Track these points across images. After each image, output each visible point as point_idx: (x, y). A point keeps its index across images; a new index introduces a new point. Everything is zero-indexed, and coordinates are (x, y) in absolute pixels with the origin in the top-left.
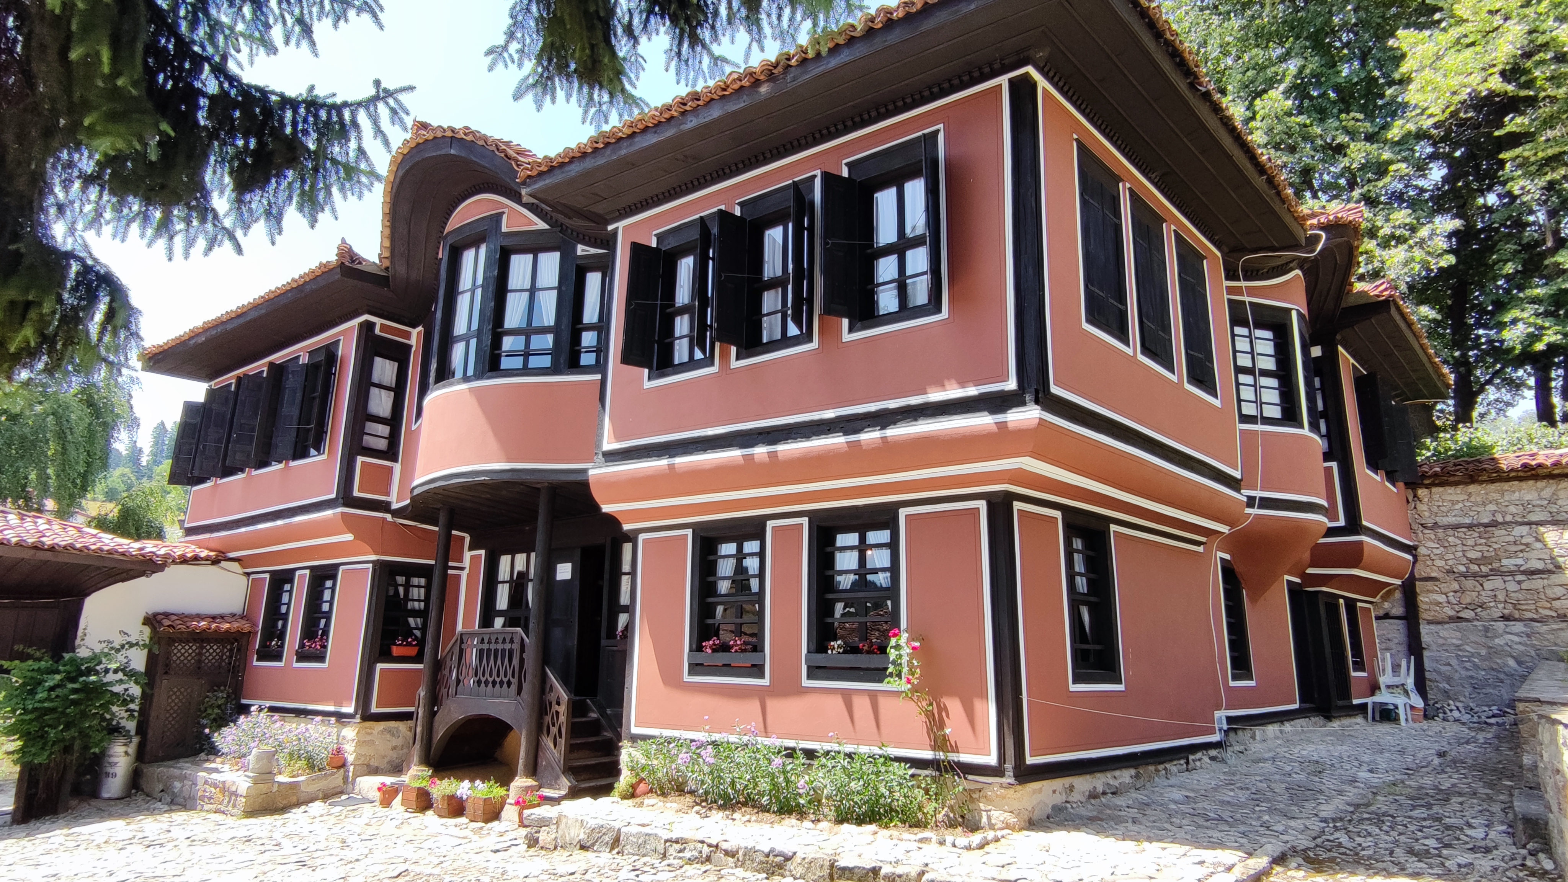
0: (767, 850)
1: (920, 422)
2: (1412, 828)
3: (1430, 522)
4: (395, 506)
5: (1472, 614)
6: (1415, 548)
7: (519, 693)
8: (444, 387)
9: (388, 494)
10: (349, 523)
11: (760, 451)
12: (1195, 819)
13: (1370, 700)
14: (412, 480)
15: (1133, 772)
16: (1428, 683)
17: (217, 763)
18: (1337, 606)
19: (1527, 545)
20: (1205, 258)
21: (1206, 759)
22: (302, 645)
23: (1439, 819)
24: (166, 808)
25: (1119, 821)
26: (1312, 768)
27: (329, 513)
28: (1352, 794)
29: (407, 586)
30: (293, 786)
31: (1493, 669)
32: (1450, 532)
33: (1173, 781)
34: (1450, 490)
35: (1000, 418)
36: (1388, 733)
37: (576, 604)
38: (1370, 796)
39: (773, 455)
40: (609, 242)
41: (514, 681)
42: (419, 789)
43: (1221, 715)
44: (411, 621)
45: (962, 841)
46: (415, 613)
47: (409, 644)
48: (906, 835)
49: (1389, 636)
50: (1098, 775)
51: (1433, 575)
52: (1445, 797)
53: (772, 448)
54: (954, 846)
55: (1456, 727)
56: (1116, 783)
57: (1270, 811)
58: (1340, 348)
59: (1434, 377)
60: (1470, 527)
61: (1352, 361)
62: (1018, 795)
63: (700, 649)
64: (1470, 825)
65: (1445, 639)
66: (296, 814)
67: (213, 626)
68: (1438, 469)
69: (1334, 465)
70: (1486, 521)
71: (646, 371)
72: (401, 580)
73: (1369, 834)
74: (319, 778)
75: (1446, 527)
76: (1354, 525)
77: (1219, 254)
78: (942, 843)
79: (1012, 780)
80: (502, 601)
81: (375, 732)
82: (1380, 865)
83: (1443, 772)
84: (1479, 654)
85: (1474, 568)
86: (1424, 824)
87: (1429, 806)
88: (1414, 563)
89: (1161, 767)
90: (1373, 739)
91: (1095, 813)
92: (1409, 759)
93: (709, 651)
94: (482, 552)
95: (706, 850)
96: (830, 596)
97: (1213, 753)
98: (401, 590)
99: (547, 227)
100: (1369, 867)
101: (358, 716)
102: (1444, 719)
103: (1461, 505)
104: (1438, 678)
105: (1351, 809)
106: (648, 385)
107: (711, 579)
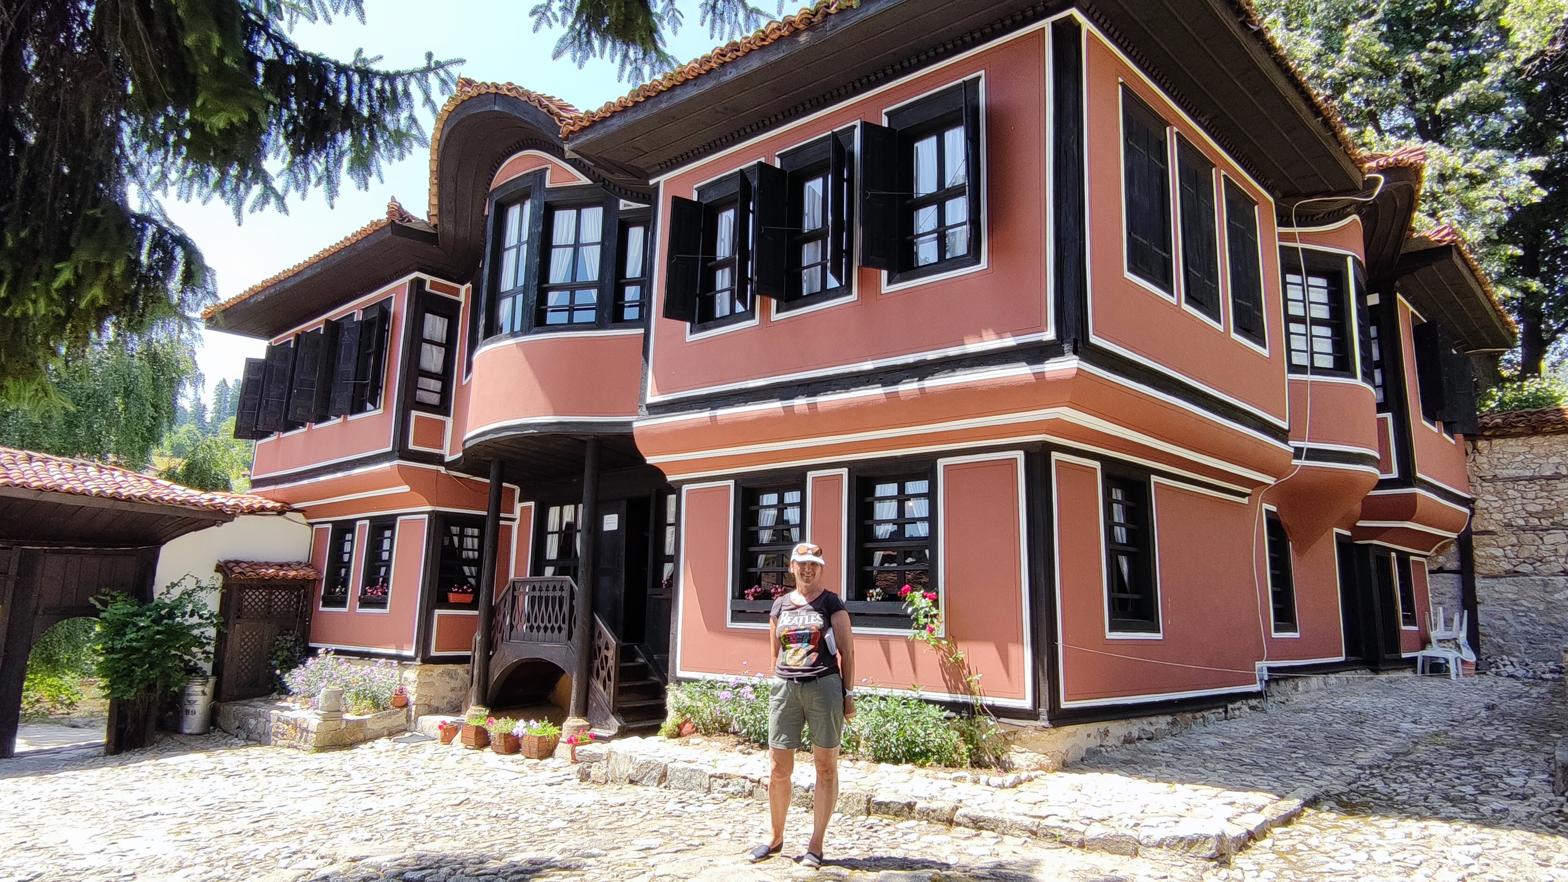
0: (806, 786)
1: (958, 373)
2: (1449, 775)
3: (1489, 475)
4: (448, 459)
5: (1530, 568)
6: (1473, 501)
7: (570, 637)
8: (492, 342)
9: (441, 447)
10: (406, 476)
11: (800, 403)
12: (1230, 764)
13: (1419, 654)
14: (464, 434)
15: (1169, 719)
16: (1481, 637)
17: (288, 702)
18: (1388, 560)
20: (1257, 203)
21: (1245, 708)
22: (364, 592)
23: (1479, 768)
24: (243, 743)
25: (1153, 764)
26: (1354, 719)
27: (386, 465)
28: (1392, 743)
29: (462, 536)
30: (360, 724)
31: (1552, 625)
32: (1510, 485)
33: (1210, 728)
34: (1512, 442)
35: (1037, 368)
36: (1436, 687)
37: (623, 554)
38: (1410, 745)
39: (812, 407)
40: (651, 196)
41: (565, 627)
42: (477, 727)
43: (1262, 665)
44: (466, 569)
45: (996, 780)
46: (470, 562)
47: (465, 592)
48: (941, 774)
49: (1442, 590)
50: (1134, 721)
51: (1491, 528)
52: (1488, 747)
53: (812, 400)
54: (988, 784)
55: (1509, 682)
56: (1152, 729)
57: (1306, 758)
58: (1399, 296)
59: (1498, 325)
60: (1531, 479)
61: (1411, 309)
62: (1053, 737)
63: (742, 596)
64: (1509, 774)
65: (1500, 593)
66: (364, 749)
67: (281, 573)
68: (1499, 420)
69: (1389, 416)
70: (1548, 473)
71: (688, 324)
72: (455, 530)
73: (1406, 781)
74: (383, 717)
75: (1506, 480)
76: (1407, 477)
77: (1271, 199)
78: (976, 782)
79: (1046, 724)
80: (552, 551)
81: (435, 674)
82: (1414, 810)
83: (1490, 724)
84: (1537, 609)
85: (1536, 521)
86: (1463, 772)
87: (1470, 756)
88: (1471, 516)
89: (1198, 715)
90: (1421, 692)
91: (1129, 757)
92: (1455, 711)
93: (751, 598)
94: (532, 504)
95: (748, 785)
96: (870, 545)
97: (1253, 702)
98: (456, 539)
99: (590, 182)
100: (1402, 811)
101: (419, 659)
102: (1497, 674)
103: (1522, 457)
104: (1492, 633)
105: (1390, 757)
106: (690, 338)
107: (753, 529)
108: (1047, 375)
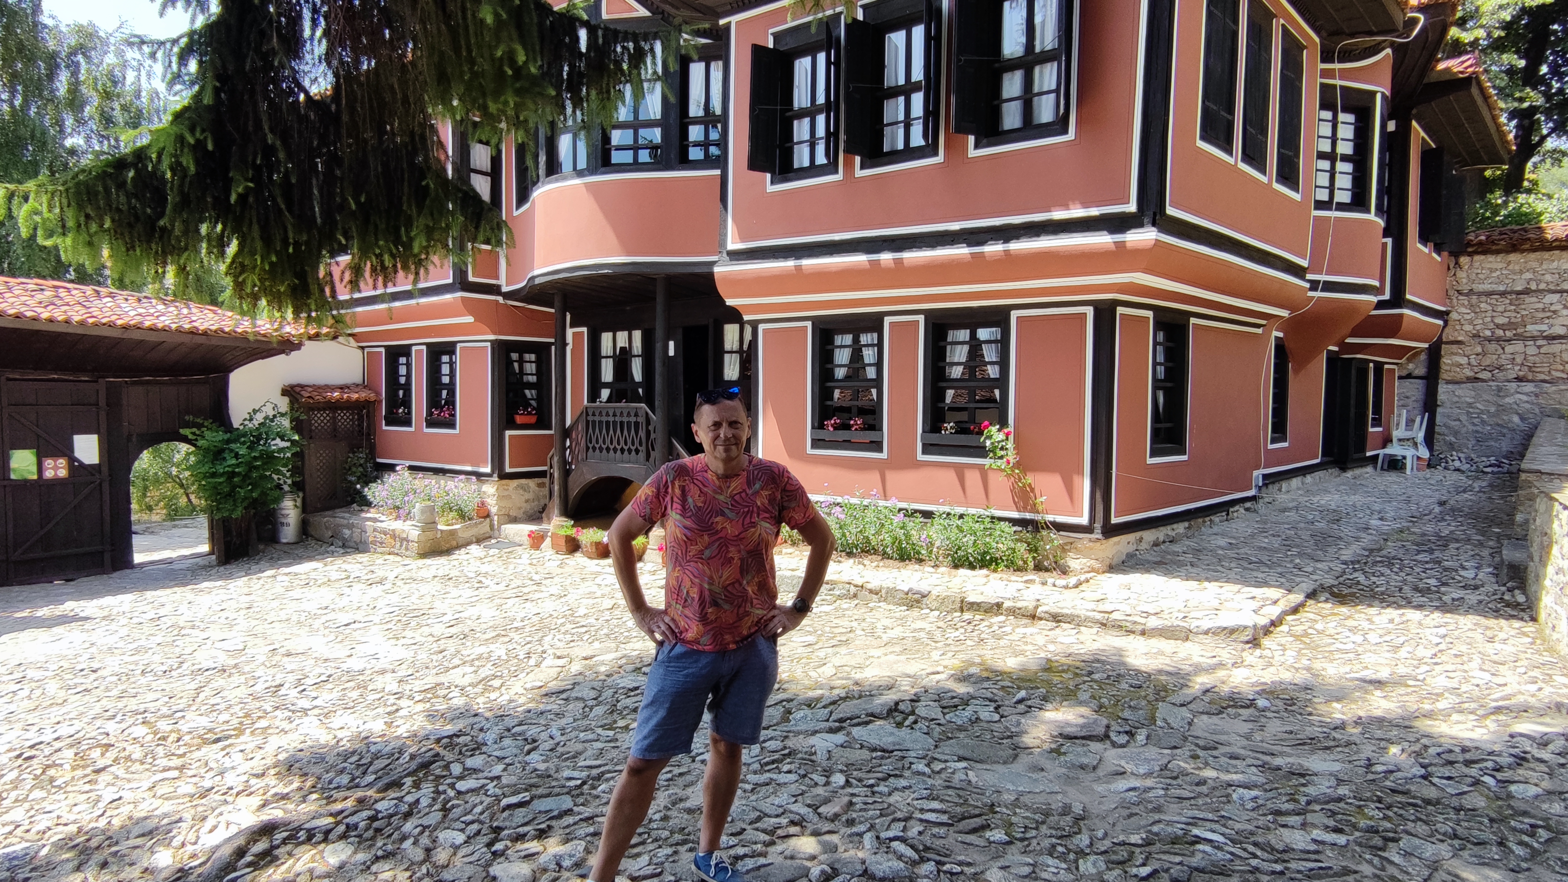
0: (906, 590)
1: (1042, 238)
2: (1417, 570)
3: (1465, 289)
4: (505, 289)
5: (1490, 375)
6: (1447, 313)
7: (648, 459)
8: (557, 180)
9: (497, 277)
10: (470, 307)
11: (886, 257)
12: (1241, 562)
13: (1381, 452)
14: (532, 269)
15: (1186, 524)
16: (1436, 436)
17: (372, 514)
18: (1366, 371)
19: (1554, 312)
20: (1306, 47)
21: (1242, 510)
22: (430, 413)
23: (1439, 563)
24: (342, 551)
25: (1181, 564)
26: (1331, 516)
27: (448, 297)
28: (1367, 540)
29: (521, 361)
30: (453, 533)
31: (1498, 425)
32: (1484, 298)
33: (1215, 529)
34: (1491, 258)
35: (1119, 237)
36: (1394, 482)
37: (681, 378)
38: (1382, 542)
39: (898, 262)
40: (721, 36)
41: (643, 449)
42: (567, 536)
43: (1258, 474)
44: (527, 392)
45: (1061, 582)
46: (530, 386)
47: (529, 413)
48: (1013, 578)
49: (1408, 394)
50: (1161, 528)
51: (1460, 339)
52: (1444, 542)
53: (898, 255)
54: (1054, 585)
55: (1456, 476)
56: (1173, 534)
57: (1300, 555)
58: (1414, 123)
59: (1498, 144)
60: (1503, 294)
61: (1422, 134)
62: (1103, 547)
63: (821, 426)
64: (1464, 568)
65: (1459, 397)
66: (460, 555)
67: (345, 396)
68: (1483, 238)
69: (1389, 241)
70: (1519, 288)
71: (768, 176)
72: (515, 356)
73: (1382, 575)
74: (470, 526)
75: (1480, 294)
76: (1398, 299)
77: (1317, 40)
78: (1044, 584)
79: (1100, 536)
80: (607, 373)
81: (511, 489)
82: (1392, 599)
83: (1443, 520)
84: (1488, 411)
85: (1500, 333)
86: (1427, 566)
87: (1431, 551)
88: (1444, 327)
89: (1207, 519)
90: (1382, 488)
91: (1159, 559)
92: (1414, 507)
93: (831, 429)
94: (584, 330)
95: (853, 589)
96: (944, 384)
97: (1248, 505)
98: (516, 365)
99: (648, 14)
100: (1382, 601)
101: (495, 475)
102: (1445, 468)
103: (1498, 273)
104: (1446, 432)
105: (1367, 553)
106: (771, 189)
107: (829, 366)
108: (1128, 245)
